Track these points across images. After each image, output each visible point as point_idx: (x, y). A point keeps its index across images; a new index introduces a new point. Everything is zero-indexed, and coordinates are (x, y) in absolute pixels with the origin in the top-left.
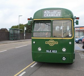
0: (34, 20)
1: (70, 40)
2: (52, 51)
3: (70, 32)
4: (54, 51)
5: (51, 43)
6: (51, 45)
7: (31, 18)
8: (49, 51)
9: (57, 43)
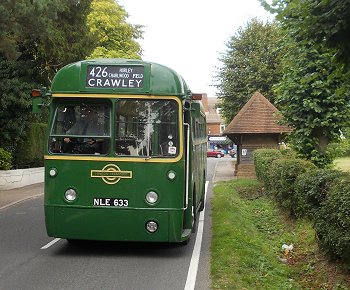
2: (111, 203)
4: (119, 203)
5: (109, 174)
8: (104, 202)
9: (129, 175)
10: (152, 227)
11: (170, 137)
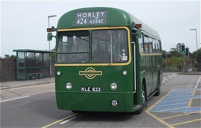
0: (58, 30)
1: (125, 68)
2: (91, 89)
3: (124, 52)
4: (96, 89)
5: (89, 73)
6: (90, 77)
7: (53, 27)
8: (87, 89)
9: (100, 73)
10: (115, 103)
11: (124, 51)
